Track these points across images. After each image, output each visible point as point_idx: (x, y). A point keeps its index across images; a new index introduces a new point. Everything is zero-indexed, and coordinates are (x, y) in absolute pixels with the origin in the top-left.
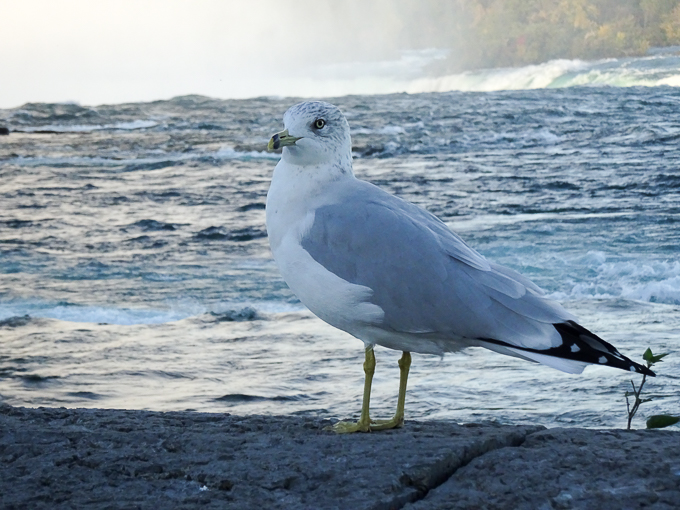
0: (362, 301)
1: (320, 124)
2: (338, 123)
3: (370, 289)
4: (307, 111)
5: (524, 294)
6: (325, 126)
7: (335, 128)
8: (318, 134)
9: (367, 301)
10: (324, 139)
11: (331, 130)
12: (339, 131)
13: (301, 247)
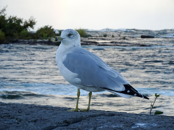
0: (76, 77)
1: (70, 35)
2: (76, 35)
3: (78, 74)
4: (67, 31)
5: (117, 77)
6: (72, 35)
7: (74, 36)
8: (70, 38)
9: (77, 77)
10: (71, 39)
11: (73, 37)
12: (76, 37)
13: (62, 63)
